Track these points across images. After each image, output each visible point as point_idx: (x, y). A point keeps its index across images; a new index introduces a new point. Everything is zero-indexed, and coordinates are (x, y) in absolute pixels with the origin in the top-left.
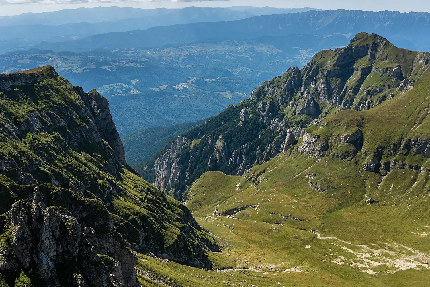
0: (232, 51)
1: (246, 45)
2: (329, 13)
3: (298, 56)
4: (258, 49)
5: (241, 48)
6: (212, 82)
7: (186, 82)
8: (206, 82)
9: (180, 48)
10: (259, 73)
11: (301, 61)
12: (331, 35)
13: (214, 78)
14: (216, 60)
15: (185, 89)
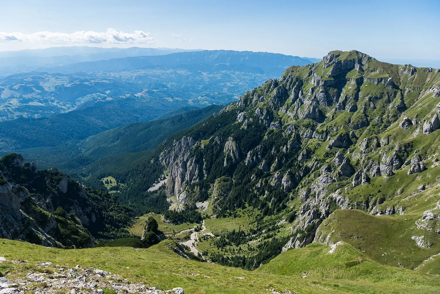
0: (164, 73)
1: (171, 70)
2: (216, 51)
3: (203, 76)
4: (179, 72)
5: (169, 72)
6: (157, 91)
7: (142, 92)
8: (154, 92)
9: (132, 71)
10: (183, 86)
11: (204, 79)
12: (218, 64)
13: (158, 89)
14: (155, 79)
15: (141, 96)
